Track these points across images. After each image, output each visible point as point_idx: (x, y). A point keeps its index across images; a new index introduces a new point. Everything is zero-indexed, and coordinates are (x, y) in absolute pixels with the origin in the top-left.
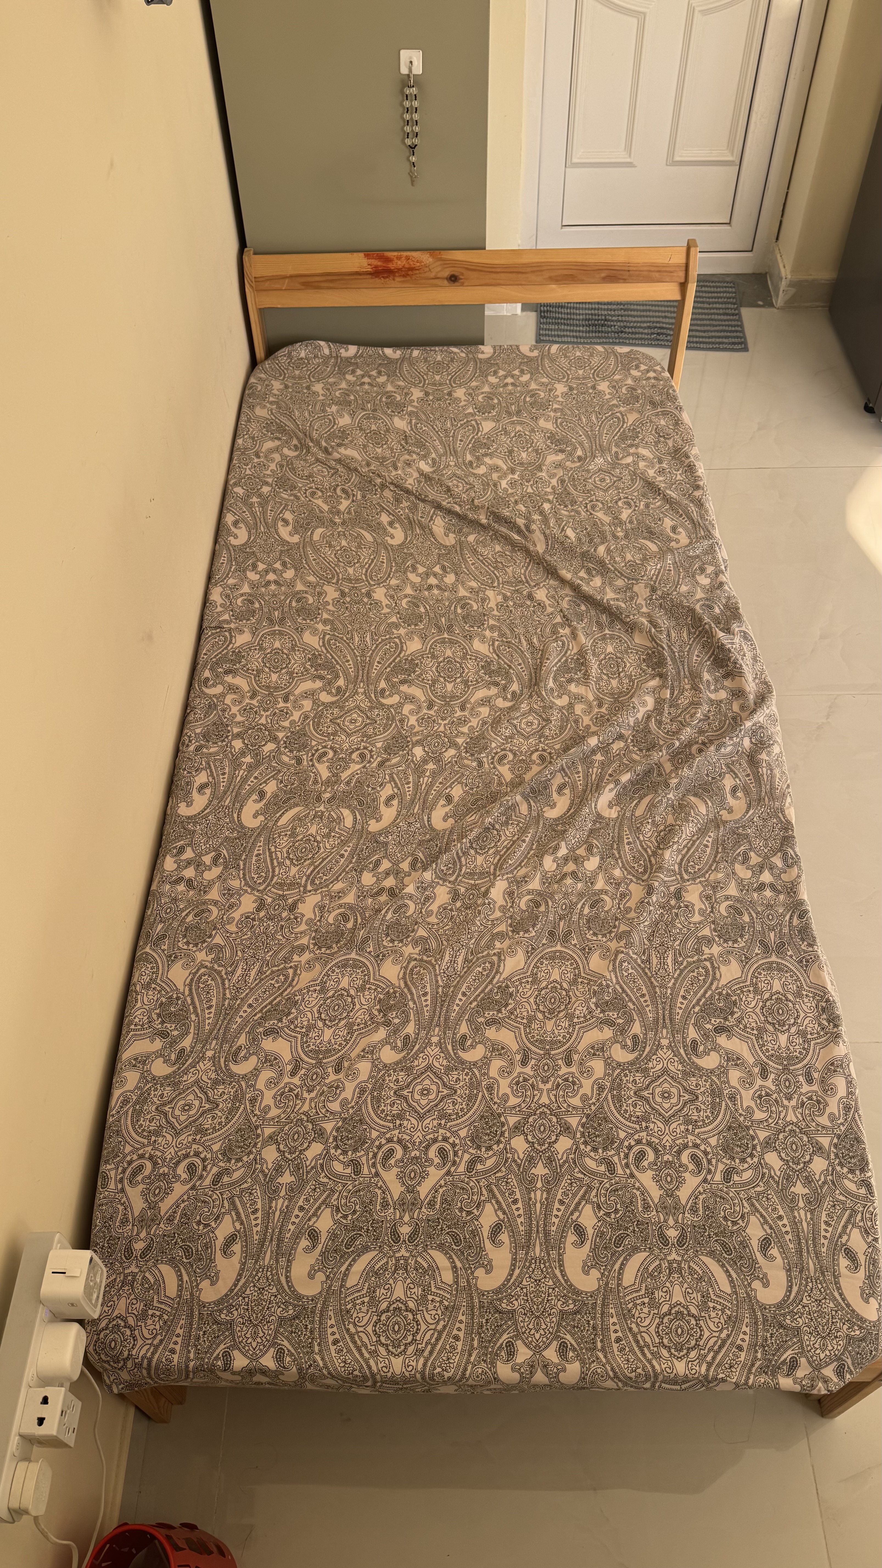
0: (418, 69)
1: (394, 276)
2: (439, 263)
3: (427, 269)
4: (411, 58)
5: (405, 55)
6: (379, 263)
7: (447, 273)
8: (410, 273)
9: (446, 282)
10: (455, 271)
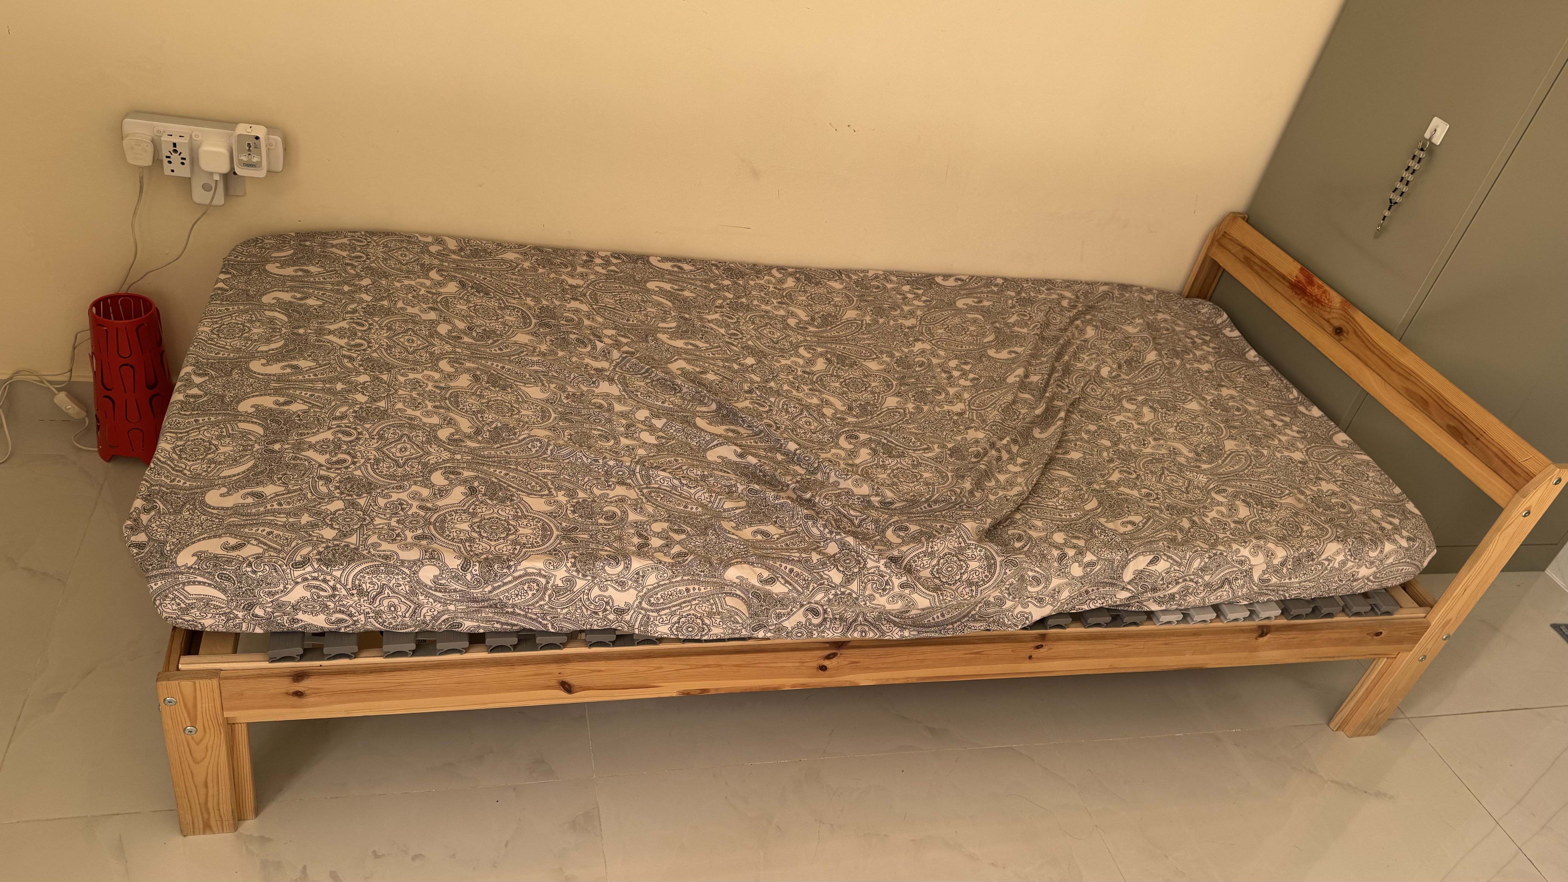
0: (1437, 140)
1: (1303, 297)
2: (1341, 312)
3: (1328, 310)
4: (1437, 126)
5: (1436, 121)
6: (1303, 281)
7: (1337, 323)
8: (1315, 303)
9: (1330, 329)
10: (1346, 327)
